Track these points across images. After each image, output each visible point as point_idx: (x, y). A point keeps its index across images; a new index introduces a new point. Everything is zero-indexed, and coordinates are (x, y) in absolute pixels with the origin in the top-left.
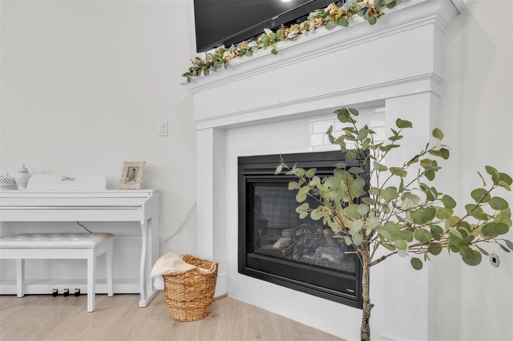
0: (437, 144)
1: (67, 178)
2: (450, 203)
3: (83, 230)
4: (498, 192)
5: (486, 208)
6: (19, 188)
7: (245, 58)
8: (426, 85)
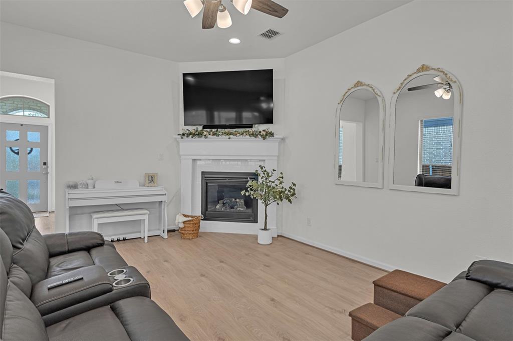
0: (281, 176)
1: (118, 182)
2: (286, 189)
3: (119, 208)
4: (294, 187)
5: (292, 191)
6: (90, 188)
7: (215, 136)
8: (276, 158)
